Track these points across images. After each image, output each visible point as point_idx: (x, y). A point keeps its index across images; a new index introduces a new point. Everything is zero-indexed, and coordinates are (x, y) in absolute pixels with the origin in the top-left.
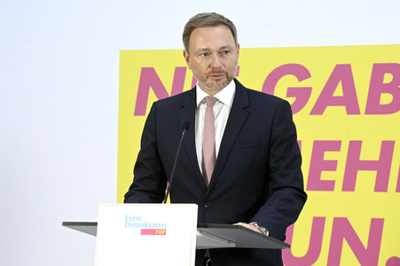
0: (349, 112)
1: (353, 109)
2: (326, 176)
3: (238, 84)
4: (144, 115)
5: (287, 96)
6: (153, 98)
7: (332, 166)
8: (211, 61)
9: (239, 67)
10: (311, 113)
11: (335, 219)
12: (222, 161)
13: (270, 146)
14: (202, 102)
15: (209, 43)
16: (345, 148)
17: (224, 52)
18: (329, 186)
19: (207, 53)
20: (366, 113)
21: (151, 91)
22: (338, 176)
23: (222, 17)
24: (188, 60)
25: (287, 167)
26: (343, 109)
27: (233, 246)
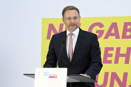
0: (116, 38)
1: (118, 37)
2: (109, 59)
3: (80, 29)
4: (50, 39)
5: (96, 33)
6: (53, 34)
7: (111, 55)
8: (71, 21)
9: (80, 24)
10: (104, 38)
11: (112, 73)
12: (75, 54)
13: (91, 49)
14: (68, 35)
15: (70, 15)
16: (115, 50)
17: (75, 18)
18: (110, 62)
19: (70, 18)
20: (122, 38)
21: (52, 31)
22: (113, 59)
23: (75, 7)
24: (64, 21)
25: (96, 56)
26: (114, 37)
27: (79, 81)
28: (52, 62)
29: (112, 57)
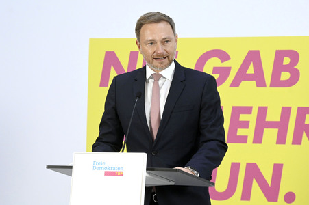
0: (258, 86)
1: (261, 83)
2: (241, 132)
3: (177, 64)
4: (107, 86)
5: (213, 73)
6: (113, 74)
7: (245, 125)
9: (177, 52)
10: (231, 86)
11: (248, 164)
12: (165, 121)
13: (201, 109)
14: (150, 77)
15: (154, 35)
16: (255, 112)
17: (165, 41)
18: (243, 140)
19: (153, 43)
20: (271, 86)
21: (112, 68)
22: (249, 132)
24: (139, 47)
25: (213, 125)
26: (254, 83)
27: (172, 184)
28: (113, 138)
29: (248, 128)
